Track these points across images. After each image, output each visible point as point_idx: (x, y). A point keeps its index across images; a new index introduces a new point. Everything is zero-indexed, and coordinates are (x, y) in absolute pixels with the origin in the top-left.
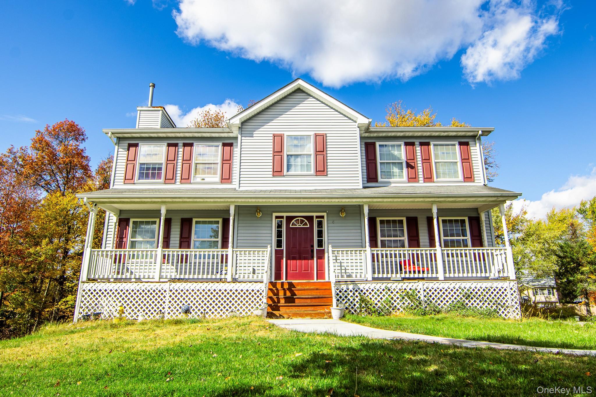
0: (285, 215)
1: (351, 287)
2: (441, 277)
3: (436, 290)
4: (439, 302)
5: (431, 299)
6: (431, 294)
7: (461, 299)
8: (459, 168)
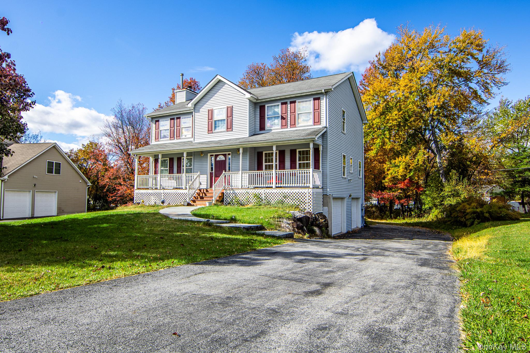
0: (214, 154)
1: (232, 192)
2: (274, 187)
3: (270, 194)
4: (272, 200)
5: (268, 198)
6: (268, 195)
7: (282, 198)
8: (312, 116)
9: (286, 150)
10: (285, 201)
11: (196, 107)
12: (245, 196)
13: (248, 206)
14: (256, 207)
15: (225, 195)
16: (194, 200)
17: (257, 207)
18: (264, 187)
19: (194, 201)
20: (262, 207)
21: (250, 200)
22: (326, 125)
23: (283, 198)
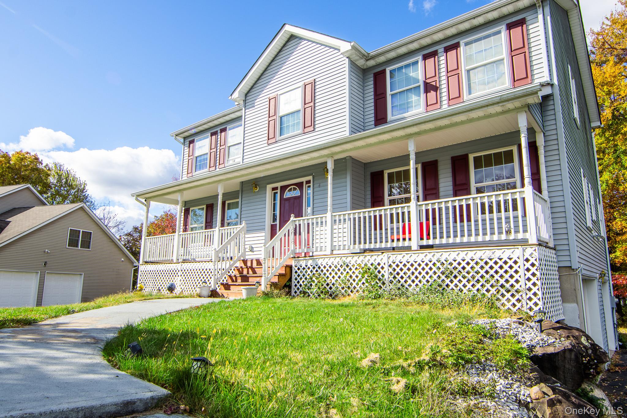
0: (279, 185)
1: (309, 263)
2: (414, 247)
3: (405, 265)
4: (409, 282)
5: (398, 277)
6: (398, 270)
7: (439, 277)
8: (506, 68)
9: (439, 159)
10: (447, 285)
11: (247, 98)
12: (339, 273)
13: (346, 300)
14: (365, 301)
15: (294, 271)
16: (227, 284)
17: (370, 301)
18: (386, 249)
19: (227, 287)
20: (384, 301)
21: (351, 284)
22: (551, 75)
23: (443, 277)
